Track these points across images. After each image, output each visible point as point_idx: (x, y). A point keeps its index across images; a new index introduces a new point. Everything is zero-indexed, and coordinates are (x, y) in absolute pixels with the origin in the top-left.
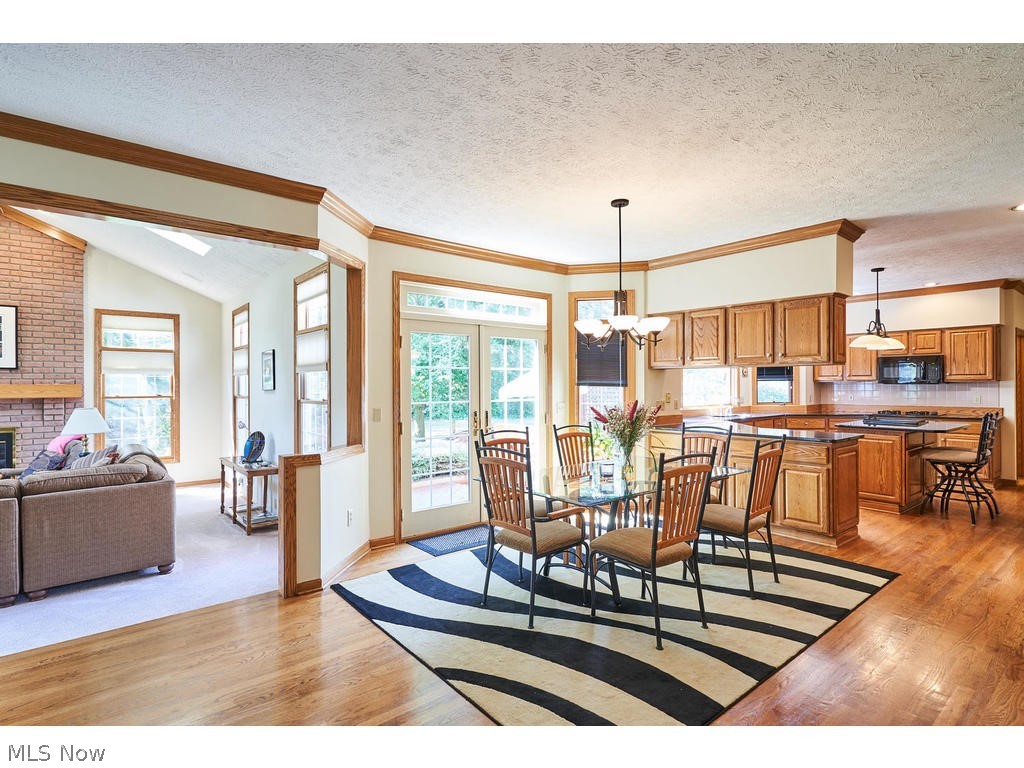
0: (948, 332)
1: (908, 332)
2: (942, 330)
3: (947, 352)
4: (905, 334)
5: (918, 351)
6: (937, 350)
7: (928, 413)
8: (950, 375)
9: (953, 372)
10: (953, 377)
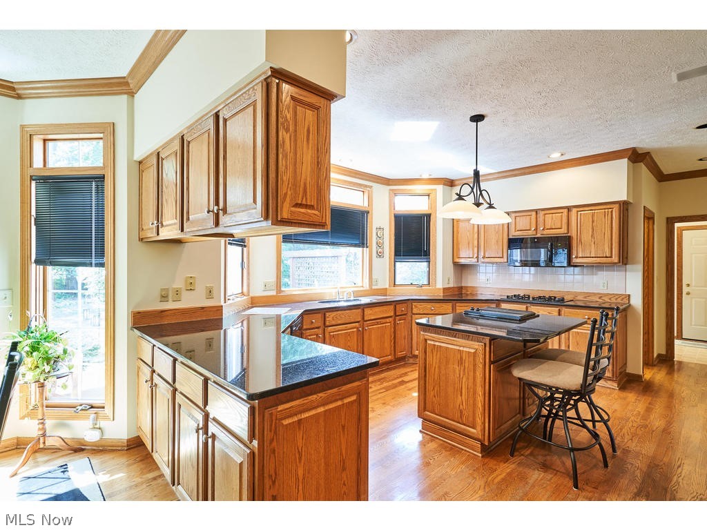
0: (574, 210)
1: (537, 211)
2: (569, 209)
3: (573, 233)
4: (534, 213)
5: (546, 232)
6: (563, 231)
7: (555, 298)
8: (576, 257)
9: (579, 255)
10: (579, 260)
